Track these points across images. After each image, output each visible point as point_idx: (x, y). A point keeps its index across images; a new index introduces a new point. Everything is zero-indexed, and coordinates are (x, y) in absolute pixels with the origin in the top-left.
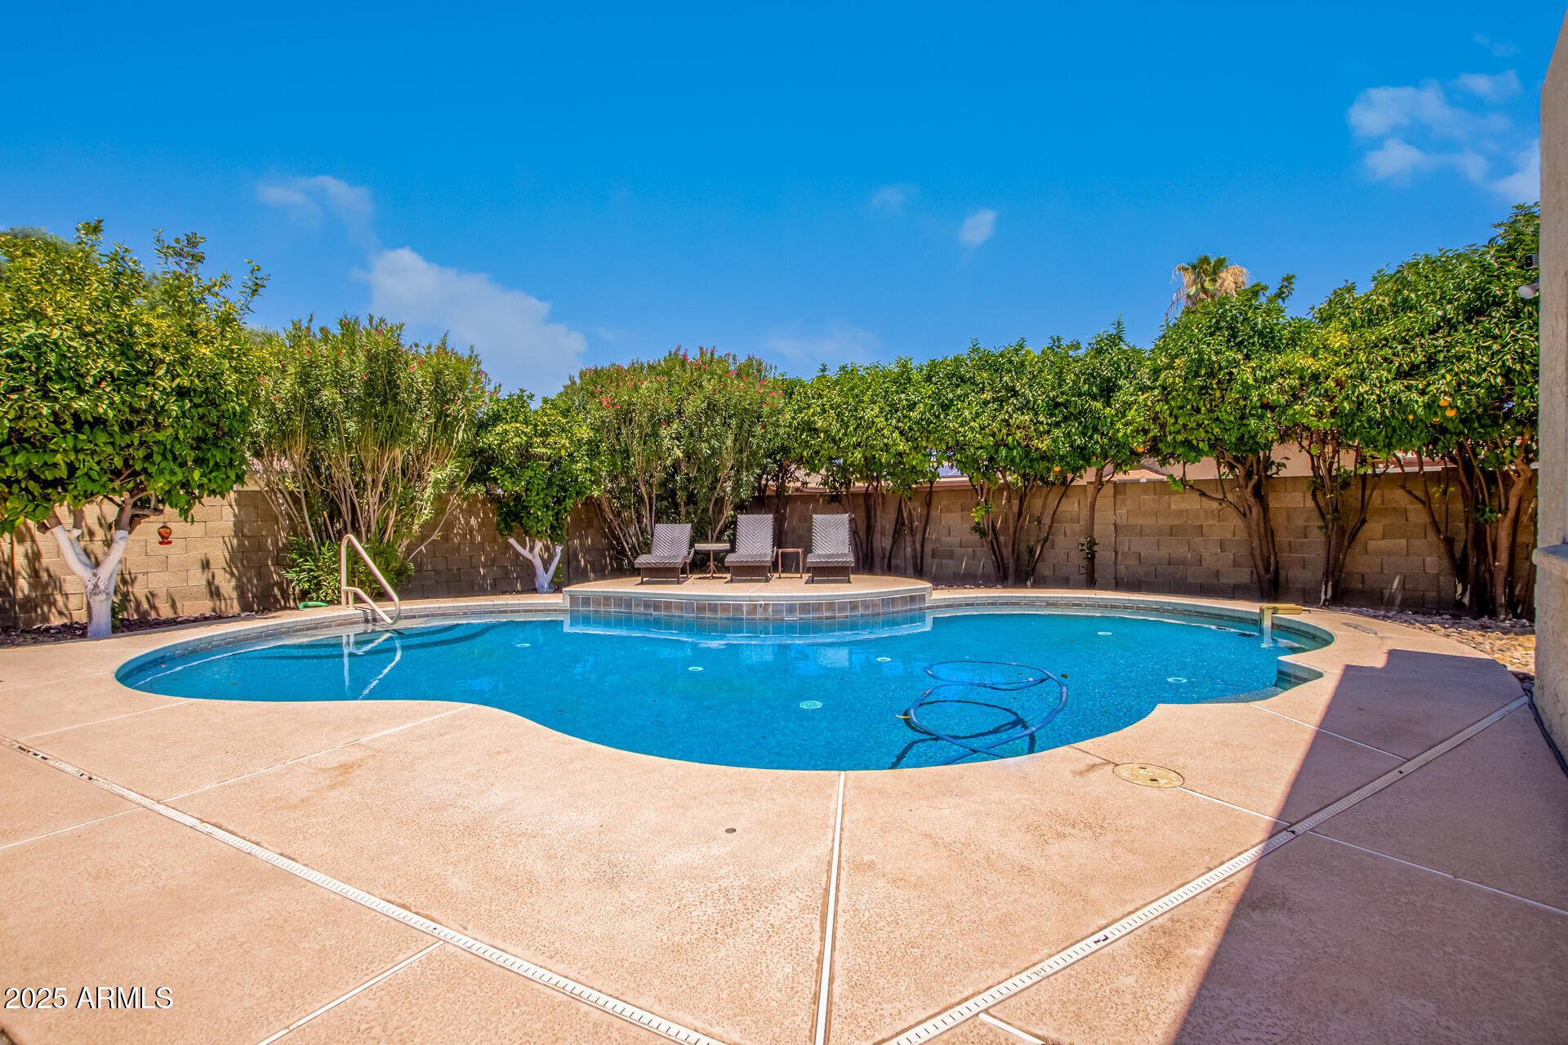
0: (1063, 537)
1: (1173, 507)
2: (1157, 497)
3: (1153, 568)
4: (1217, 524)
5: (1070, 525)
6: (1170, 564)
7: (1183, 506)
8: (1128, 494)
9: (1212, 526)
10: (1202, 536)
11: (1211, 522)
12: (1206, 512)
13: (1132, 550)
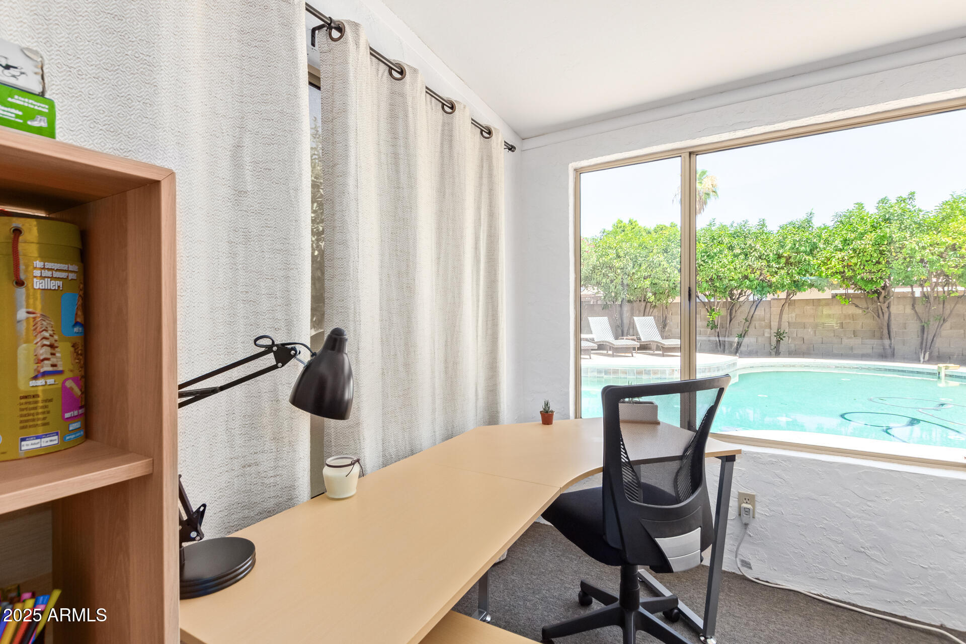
0: (754, 329)
1: (824, 313)
2: (815, 307)
3: (812, 345)
4: (852, 322)
5: (759, 322)
6: (822, 343)
7: (830, 312)
8: (796, 306)
9: (849, 323)
10: (842, 328)
11: (848, 321)
12: (845, 316)
13: (799, 336)
